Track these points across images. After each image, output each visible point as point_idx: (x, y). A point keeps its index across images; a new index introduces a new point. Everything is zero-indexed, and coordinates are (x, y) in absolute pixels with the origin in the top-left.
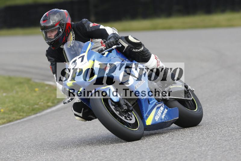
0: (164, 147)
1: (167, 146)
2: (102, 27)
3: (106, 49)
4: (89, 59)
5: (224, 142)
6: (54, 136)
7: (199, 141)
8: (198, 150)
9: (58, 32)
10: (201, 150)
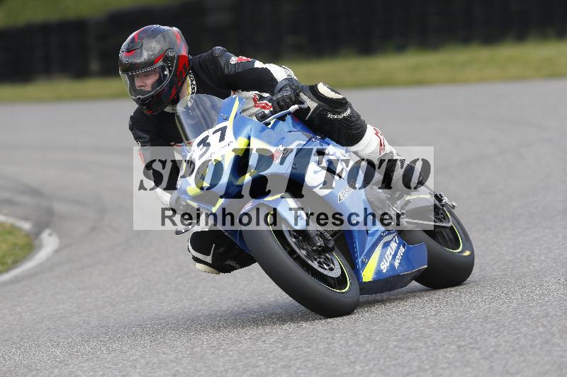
0: (265, 364)
1: (273, 363)
2: (258, 64)
3: (272, 113)
4: (237, 133)
5: (405, 351)
6: (7, 340)
7: (349, 351)
8: (345, 371)
9: (160, 77)
10: (354, 372)
